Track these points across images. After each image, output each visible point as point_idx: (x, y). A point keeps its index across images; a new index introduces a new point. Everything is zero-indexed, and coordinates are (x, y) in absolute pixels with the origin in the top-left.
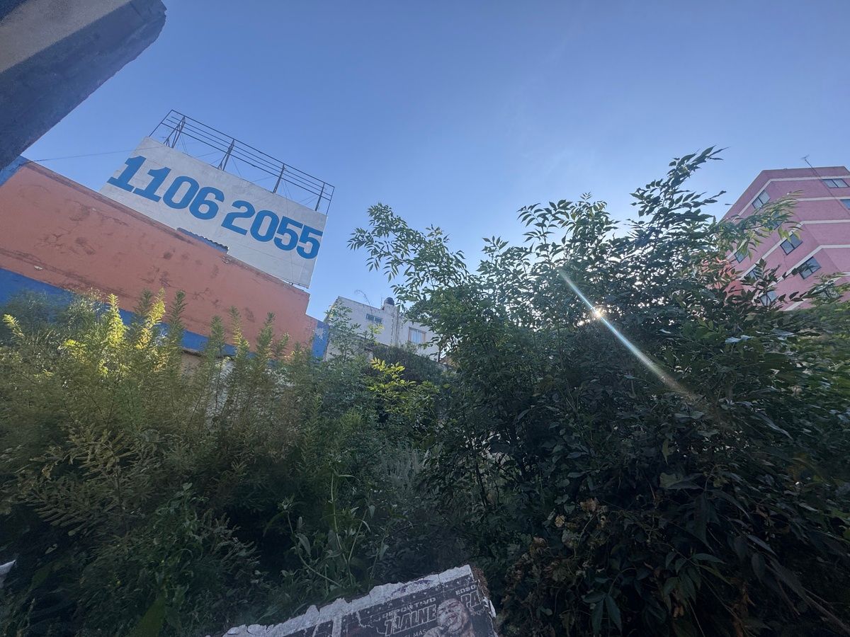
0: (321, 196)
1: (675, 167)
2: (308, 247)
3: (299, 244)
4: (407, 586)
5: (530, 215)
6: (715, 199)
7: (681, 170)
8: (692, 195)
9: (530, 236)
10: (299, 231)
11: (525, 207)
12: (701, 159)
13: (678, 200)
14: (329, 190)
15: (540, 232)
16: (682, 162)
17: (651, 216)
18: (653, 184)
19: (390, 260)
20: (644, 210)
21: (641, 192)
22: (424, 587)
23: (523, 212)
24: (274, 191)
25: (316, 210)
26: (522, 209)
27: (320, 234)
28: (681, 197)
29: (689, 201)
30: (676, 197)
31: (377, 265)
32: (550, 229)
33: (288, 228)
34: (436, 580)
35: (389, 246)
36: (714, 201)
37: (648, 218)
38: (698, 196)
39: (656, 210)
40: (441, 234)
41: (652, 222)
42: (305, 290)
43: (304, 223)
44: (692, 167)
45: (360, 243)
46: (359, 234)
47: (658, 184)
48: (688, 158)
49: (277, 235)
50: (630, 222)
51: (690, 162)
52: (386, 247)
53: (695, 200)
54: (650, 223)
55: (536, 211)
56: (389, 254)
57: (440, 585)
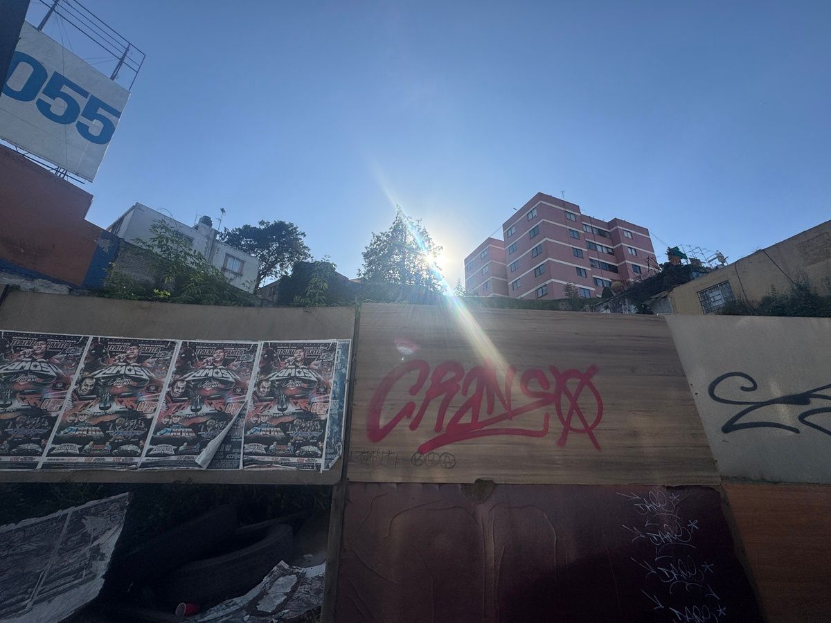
0: (122, 61)
2: (96, 127)
3: (81, 119)
10: (82, 101)
24: (41, 27)
25: (113, 78)
27: (118, 114)
33: (62, 90)
43: (91, 92)
49: (41, 96)
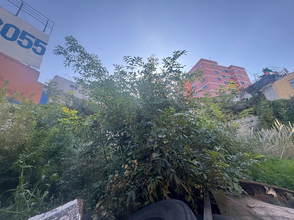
0: (46, 25)
1: (175, 54)
2: (39, 49)
3: (34, 46)
4: (46, 215)
5: (128, 60)
6: (183, 67)
7: (177, 55)
8: (179, 64)
9: (128, 67)
10: (33, 41)
11: (126, 56)
12: (182, 54)
13: (175, 65)
14: (51, 24)
15: (131, 67)
16: (177, 53)
17: (167, 69)
18: (168, 58)
19: (75, 64)
20: (165, 66)
21: (165, 60)
22: (54, 213)
23: (125, 58)
24: (17, 15)
25: (44, 32)
26: (124, 57)
27: (46, 44)
28: (176, 64)
29: (177, 66)
30: (174, 64)
31: (69, 65)
32: (134, 67)
33: (26, 37)
34: (60, 209)
35: (75, 57)
36: (183, 68)
37: (166, 69)
38: (180, 65)
39: (169, 67)
40: (98, 58)
41: (167, 70)
42: (38, 70)
43: (36, 37)
44: (179, 55)
45: (60, 53)
46: (59, 48)
47: (170, 58)
48: (179, 52)
49: (18, 39)
50: (161, 69)
51: (179, 53)
52: (73, 57)
53: (179, 66)
54: (167, 71)
55: (130, 59)
56: (75, 61)
57: (62, 211)
